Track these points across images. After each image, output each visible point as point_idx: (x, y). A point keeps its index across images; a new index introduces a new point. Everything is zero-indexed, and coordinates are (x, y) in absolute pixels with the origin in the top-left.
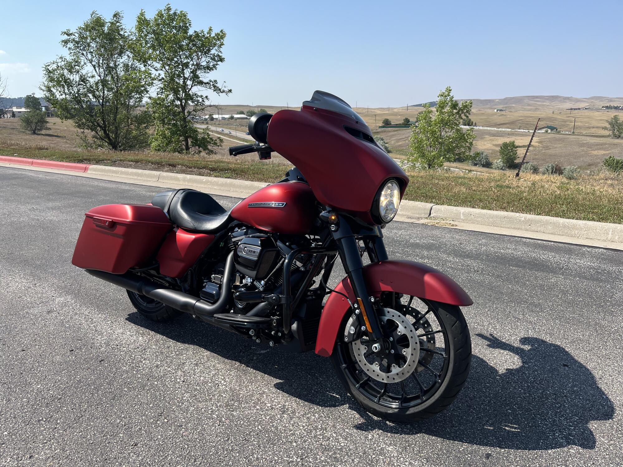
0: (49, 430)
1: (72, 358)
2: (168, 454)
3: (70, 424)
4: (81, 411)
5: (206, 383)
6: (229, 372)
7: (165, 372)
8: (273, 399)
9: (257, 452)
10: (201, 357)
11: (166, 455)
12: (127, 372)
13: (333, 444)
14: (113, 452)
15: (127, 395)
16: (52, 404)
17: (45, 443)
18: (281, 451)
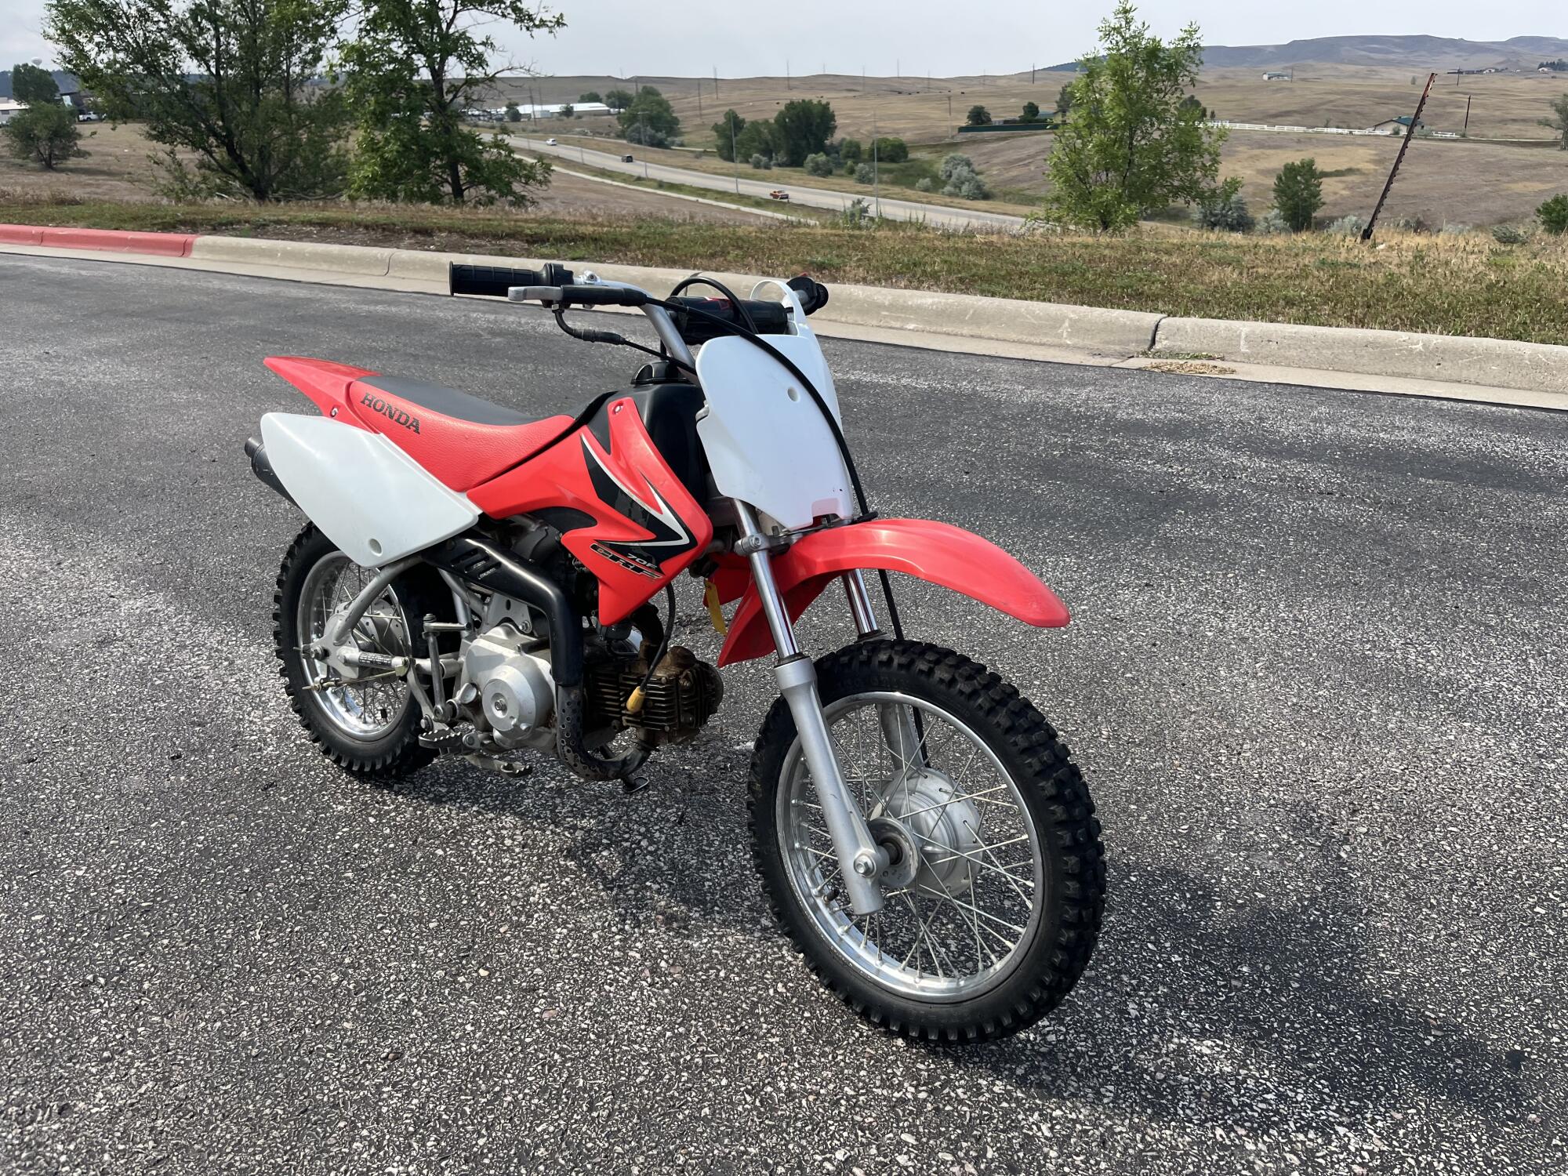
0: (118, 1014)
1: (178, 780)
2: (504, 1087)
3: (182, 992)
4: (215, 947)
6: (658, 810)
7: (465, 818)
9: (786, 1070)
11: (497, 1089)
12: (349, 819)
14: (327, 1084)
15: (355, 893)
16: (123, 927)
17: (109, 1059)
18: (860, 1067)
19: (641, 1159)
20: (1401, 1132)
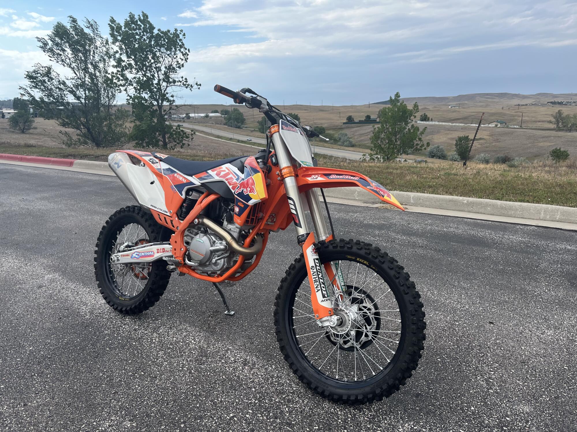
0: (41, 383)
1: (60, 324)
2: (144, 400)
3: (59, 378)
4: (68, 367)
5: (178, 342)
6: (198, 333)
7: (142, 335)
8: (236, 354)
9: (221, 396)
10: (175, 321)
12: (109, 335)
13: (287, 388)
14: (97, 399)
15: (109, 354)
16: (43, 362)
17: (37, 393)
18: (242, 395)
19: (179, 416)
20: (380, 410)
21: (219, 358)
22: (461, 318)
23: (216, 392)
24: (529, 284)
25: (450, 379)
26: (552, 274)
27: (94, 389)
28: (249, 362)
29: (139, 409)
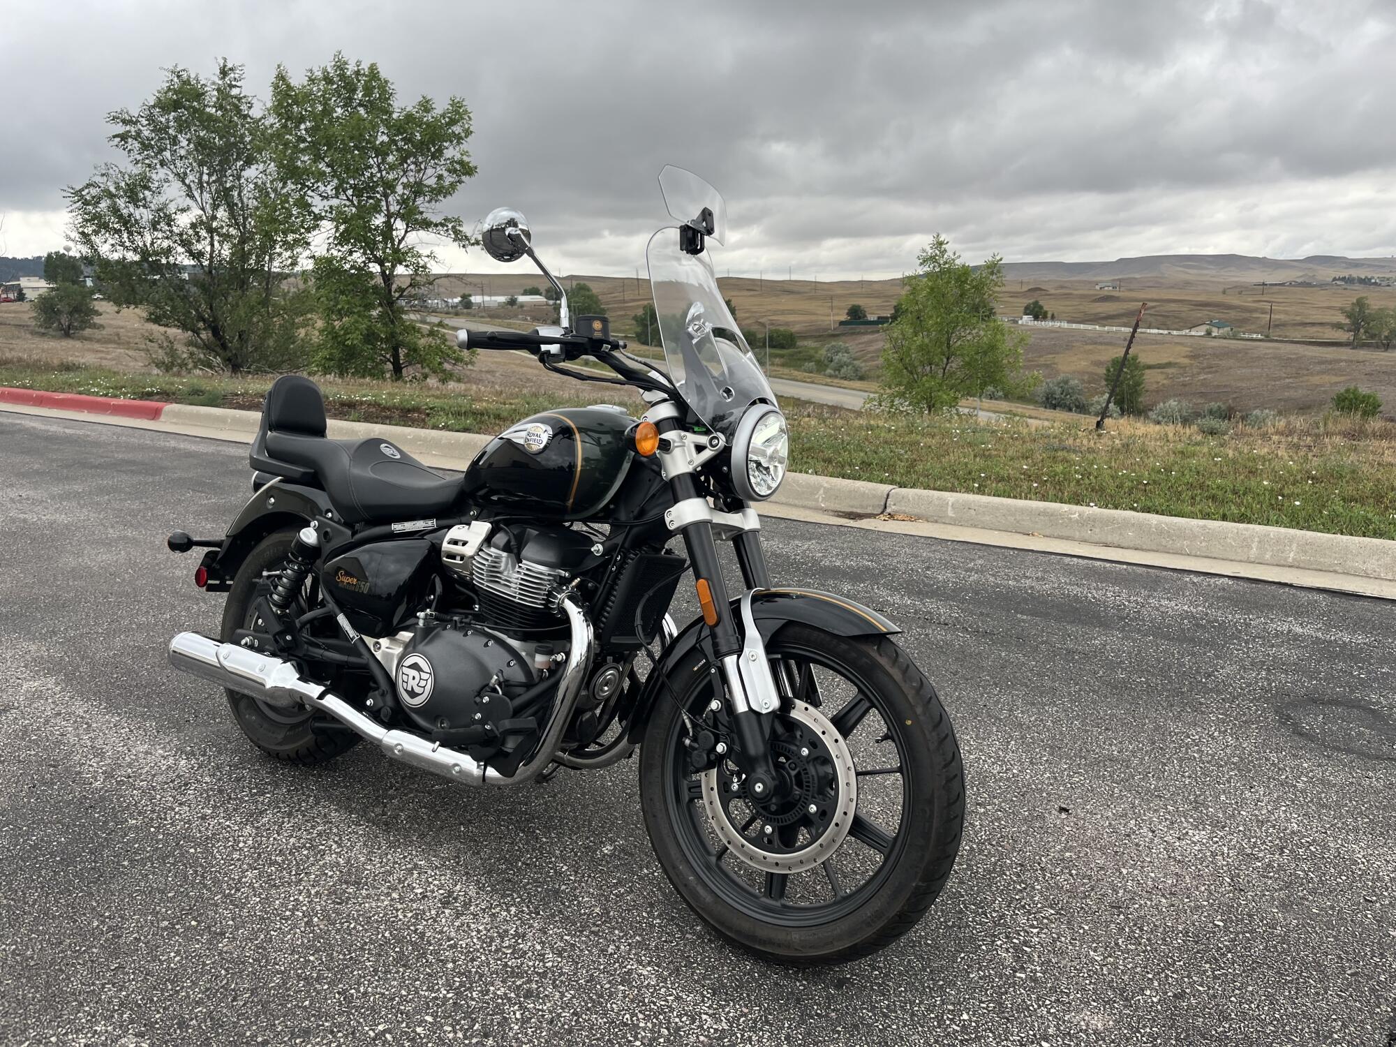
4: (24, 903)
5: (299, 849)
6: (353, 827)
7: (218, 829)
9: (369, 981)
10: (304, 797)
11: (178, 988)
13: (531, 964)
14: (72, 982)
21: (389, 888)
22: (994, 798)
23: (359, 969)
24: (1178, 718)
25: (929, 945)
26: (1240, 695)
27: (71, 957)
28: (456, 899)
29: (164, 1009)
